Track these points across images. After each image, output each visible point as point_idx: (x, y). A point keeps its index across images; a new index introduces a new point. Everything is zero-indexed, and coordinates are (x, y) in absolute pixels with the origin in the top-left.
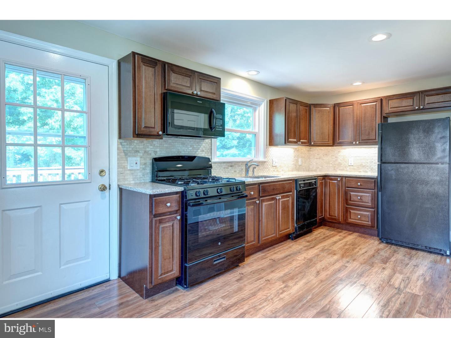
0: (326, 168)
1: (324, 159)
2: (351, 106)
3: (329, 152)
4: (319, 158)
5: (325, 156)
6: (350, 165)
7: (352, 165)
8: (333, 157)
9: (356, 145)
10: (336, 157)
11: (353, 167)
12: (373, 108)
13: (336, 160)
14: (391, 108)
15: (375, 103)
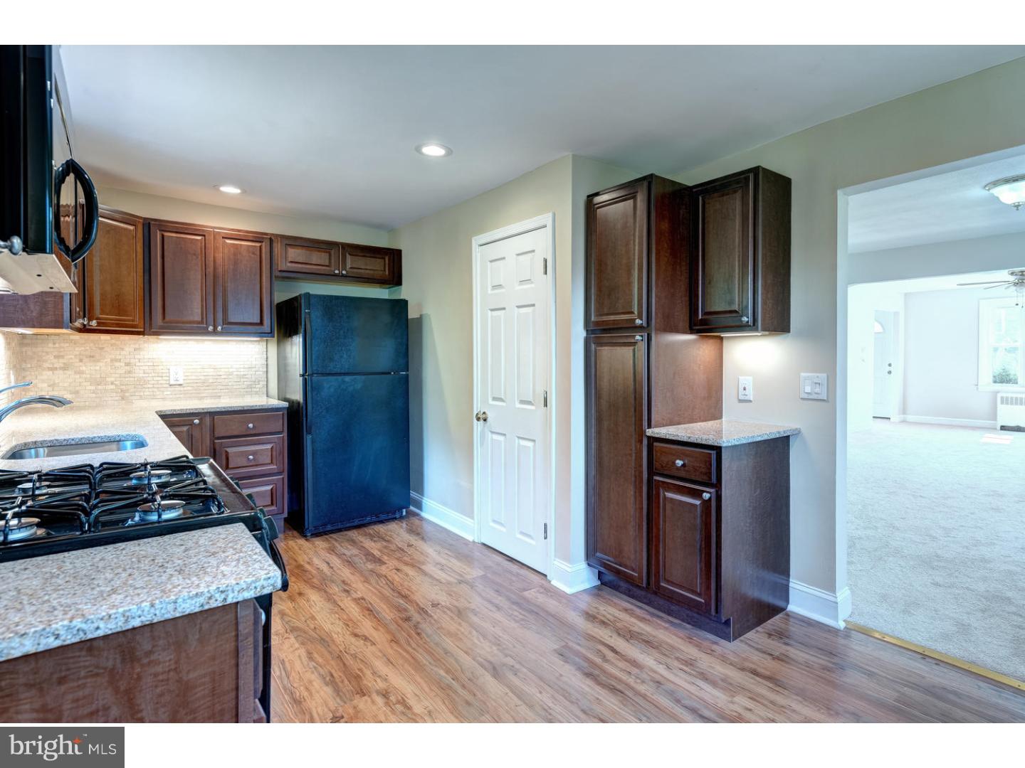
0: (94, 395)
1: (84, 368)
2: (199, 238)
3: (102, 348)
4: (65, 368)
5: (85, 360)
6: (172, 382)
7: (179, 383)
8: (117, 364)
9: (215, 333)
10: (127, 364)
11: (182, 389)
12: (253, 253)
13: (130, 372)
14: (292, 262)
15: (258, 245)
